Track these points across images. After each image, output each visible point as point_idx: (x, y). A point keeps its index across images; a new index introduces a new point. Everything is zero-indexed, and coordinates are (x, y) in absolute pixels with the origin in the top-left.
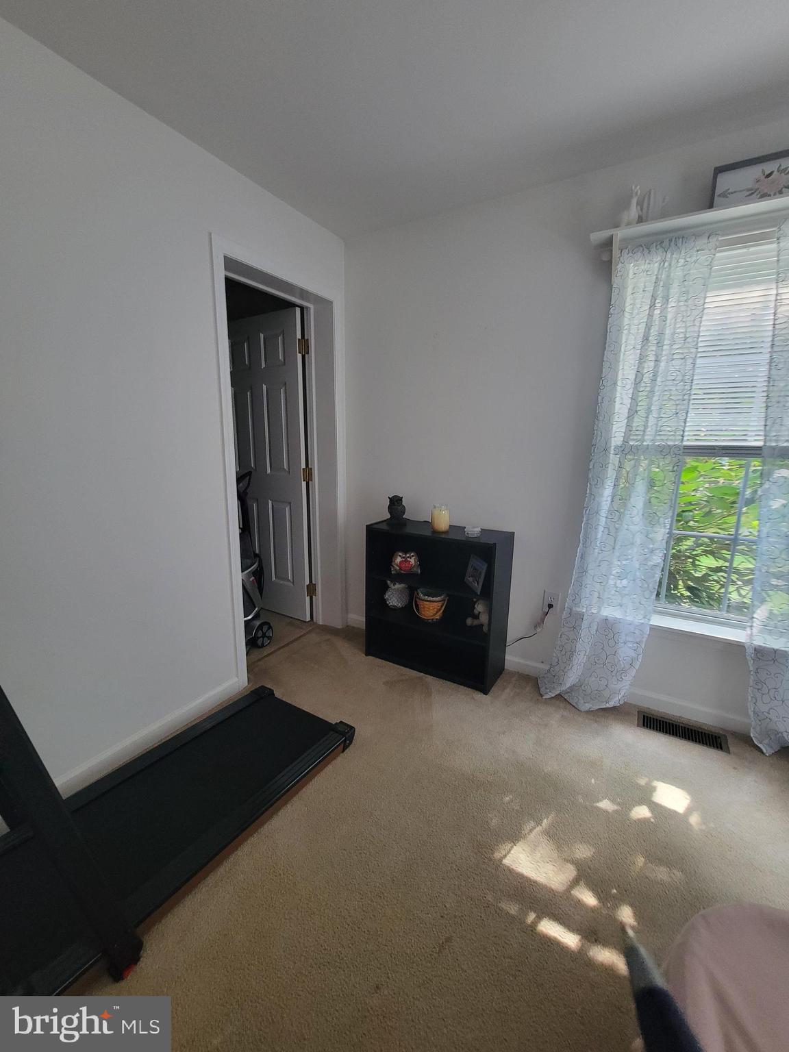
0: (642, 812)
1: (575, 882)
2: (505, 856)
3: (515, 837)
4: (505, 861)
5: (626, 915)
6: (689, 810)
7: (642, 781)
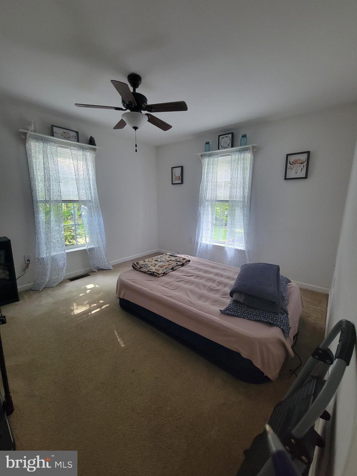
0: (88, 291)
1: (90, 305)
2: (74, 313)
3: (73, 311)
4: (75, 314)
5: (101, 302)
6: (95, 286)
7: (83, 288)
